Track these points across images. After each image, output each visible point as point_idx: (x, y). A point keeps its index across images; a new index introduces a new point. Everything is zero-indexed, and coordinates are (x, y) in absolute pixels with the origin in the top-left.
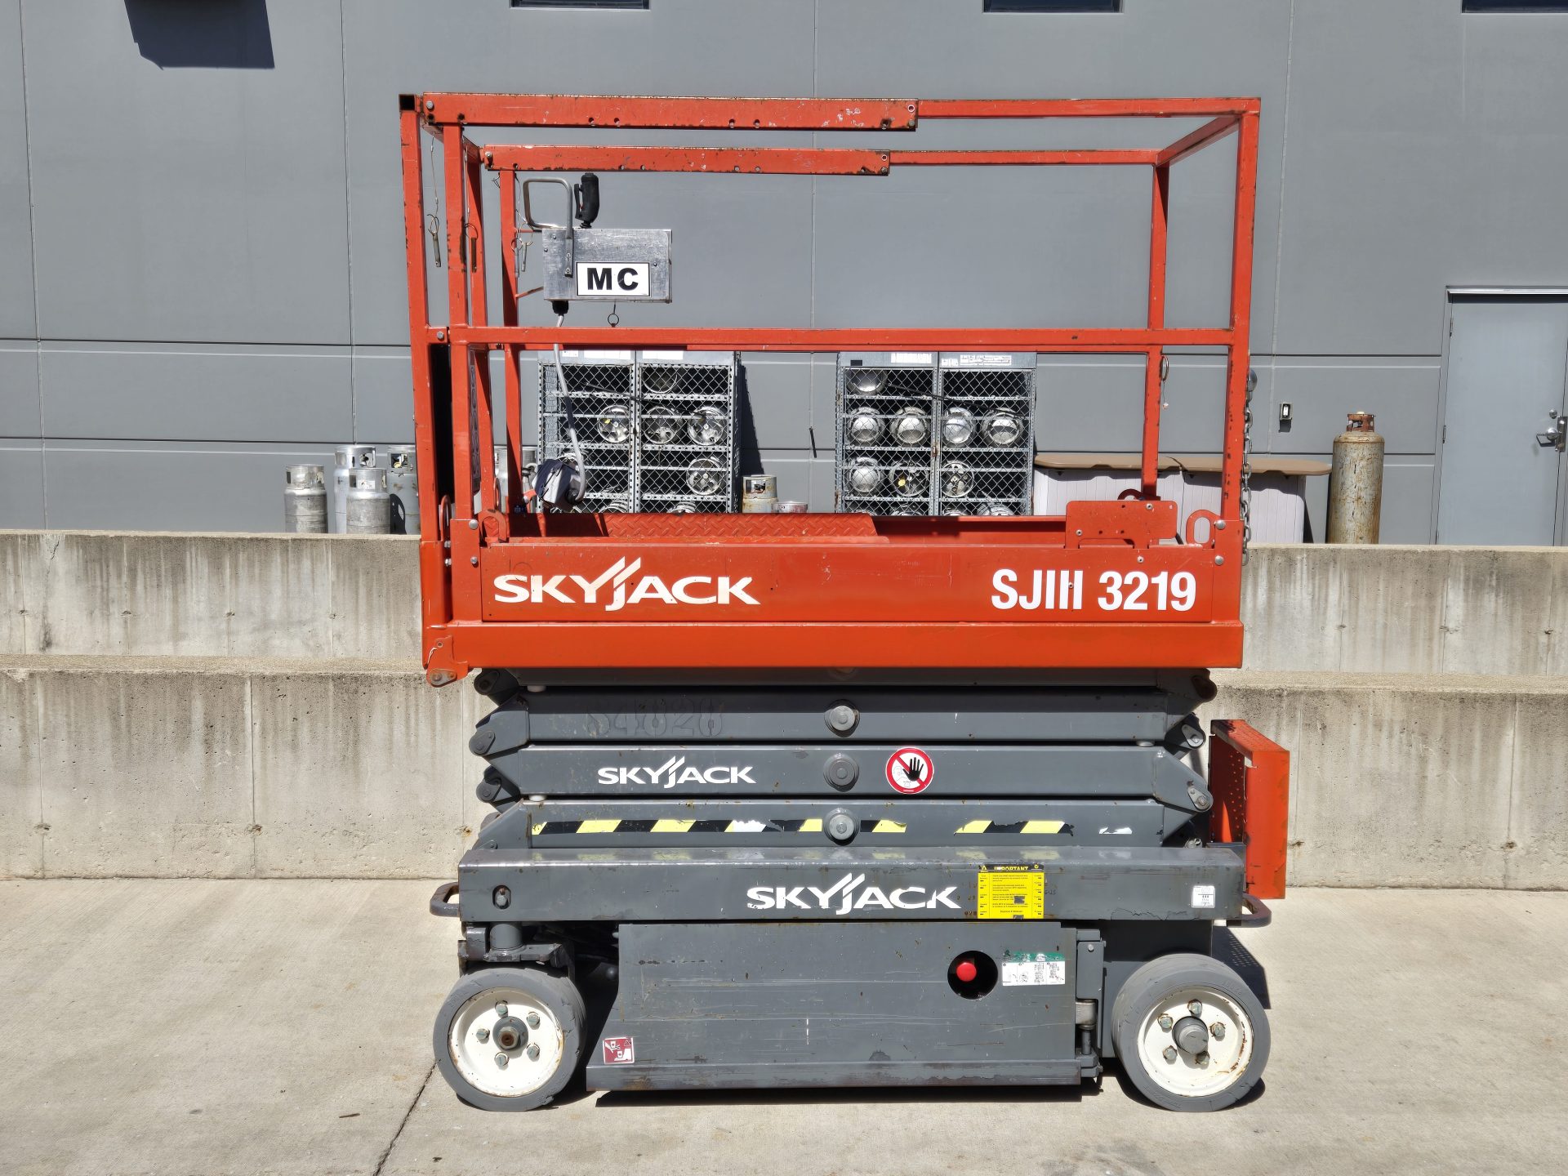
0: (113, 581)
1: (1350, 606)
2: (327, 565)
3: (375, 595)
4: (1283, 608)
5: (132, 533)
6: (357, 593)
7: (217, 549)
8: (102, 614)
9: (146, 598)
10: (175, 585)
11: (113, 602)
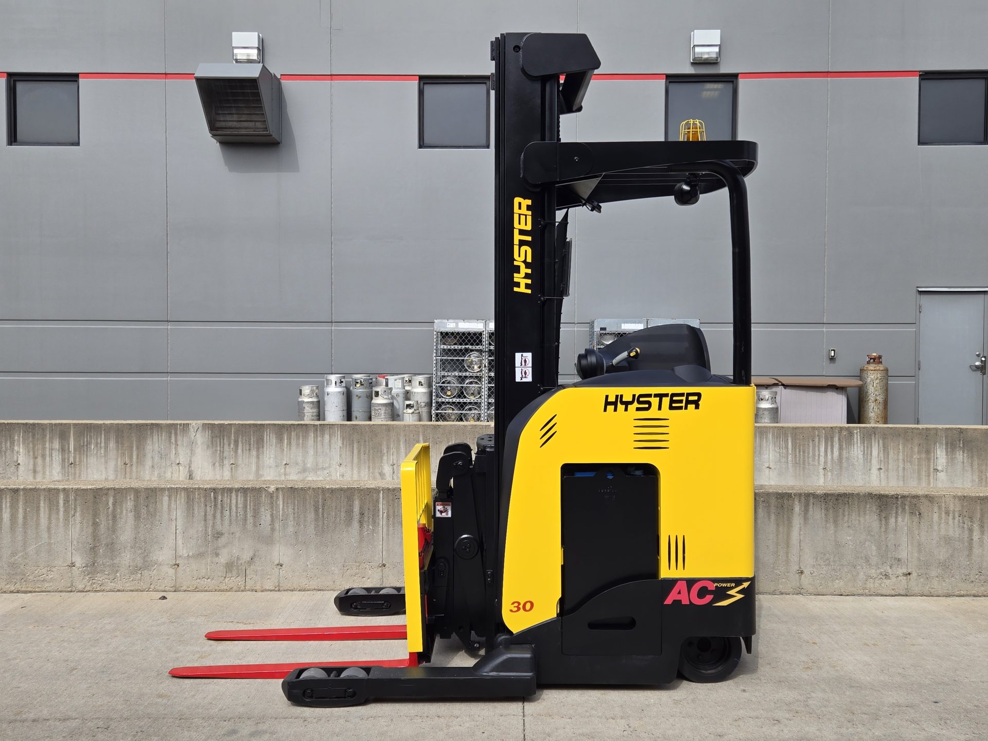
0: (226, 447)
1: (884, 457)
2: (338, 438)
3: (362, 453)
4: (848, 459)
5: (237, 422)
6: (353, 453)
7: (280, 430)
8: (220, 465)
9: (243, 456)
10: (258, 449)
11: (226, 458)
